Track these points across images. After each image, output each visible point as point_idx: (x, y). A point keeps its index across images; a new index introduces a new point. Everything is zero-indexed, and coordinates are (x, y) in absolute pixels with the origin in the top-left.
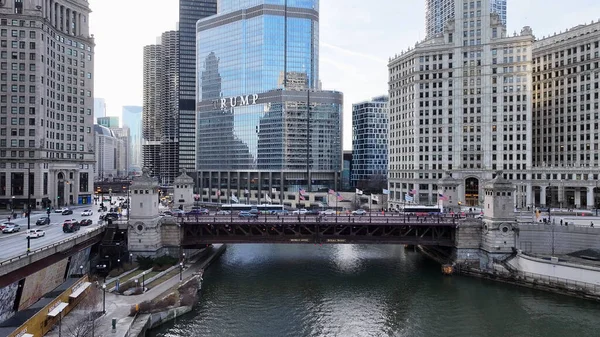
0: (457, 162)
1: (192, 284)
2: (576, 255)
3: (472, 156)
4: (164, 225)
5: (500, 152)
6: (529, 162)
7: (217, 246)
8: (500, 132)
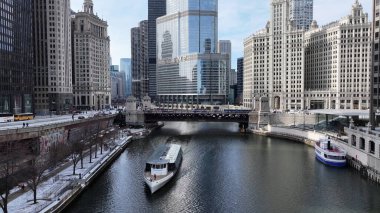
0: (271, 89)
5: (289, 85)
6: (302, 89)
8: (289, 75)
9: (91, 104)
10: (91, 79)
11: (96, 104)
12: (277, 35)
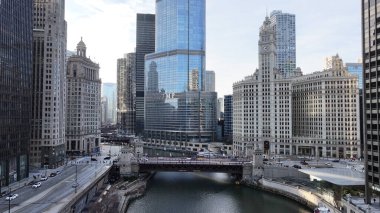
0: (260, 133)
1: (143, 187)
2: (284, 179)
3: (267, 132)
4: (133, 164)
5: (278, 130)
6: (290, 135)
7: (152, 172)
8: (278, 121)
9: (81, 149)
10: (82, 123)
11: (85, 149)
12: (266, 82)
